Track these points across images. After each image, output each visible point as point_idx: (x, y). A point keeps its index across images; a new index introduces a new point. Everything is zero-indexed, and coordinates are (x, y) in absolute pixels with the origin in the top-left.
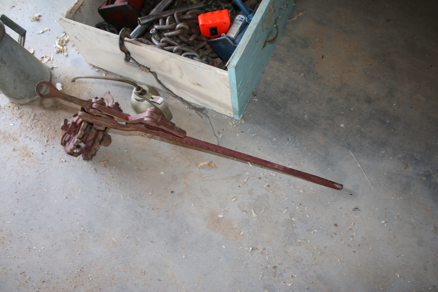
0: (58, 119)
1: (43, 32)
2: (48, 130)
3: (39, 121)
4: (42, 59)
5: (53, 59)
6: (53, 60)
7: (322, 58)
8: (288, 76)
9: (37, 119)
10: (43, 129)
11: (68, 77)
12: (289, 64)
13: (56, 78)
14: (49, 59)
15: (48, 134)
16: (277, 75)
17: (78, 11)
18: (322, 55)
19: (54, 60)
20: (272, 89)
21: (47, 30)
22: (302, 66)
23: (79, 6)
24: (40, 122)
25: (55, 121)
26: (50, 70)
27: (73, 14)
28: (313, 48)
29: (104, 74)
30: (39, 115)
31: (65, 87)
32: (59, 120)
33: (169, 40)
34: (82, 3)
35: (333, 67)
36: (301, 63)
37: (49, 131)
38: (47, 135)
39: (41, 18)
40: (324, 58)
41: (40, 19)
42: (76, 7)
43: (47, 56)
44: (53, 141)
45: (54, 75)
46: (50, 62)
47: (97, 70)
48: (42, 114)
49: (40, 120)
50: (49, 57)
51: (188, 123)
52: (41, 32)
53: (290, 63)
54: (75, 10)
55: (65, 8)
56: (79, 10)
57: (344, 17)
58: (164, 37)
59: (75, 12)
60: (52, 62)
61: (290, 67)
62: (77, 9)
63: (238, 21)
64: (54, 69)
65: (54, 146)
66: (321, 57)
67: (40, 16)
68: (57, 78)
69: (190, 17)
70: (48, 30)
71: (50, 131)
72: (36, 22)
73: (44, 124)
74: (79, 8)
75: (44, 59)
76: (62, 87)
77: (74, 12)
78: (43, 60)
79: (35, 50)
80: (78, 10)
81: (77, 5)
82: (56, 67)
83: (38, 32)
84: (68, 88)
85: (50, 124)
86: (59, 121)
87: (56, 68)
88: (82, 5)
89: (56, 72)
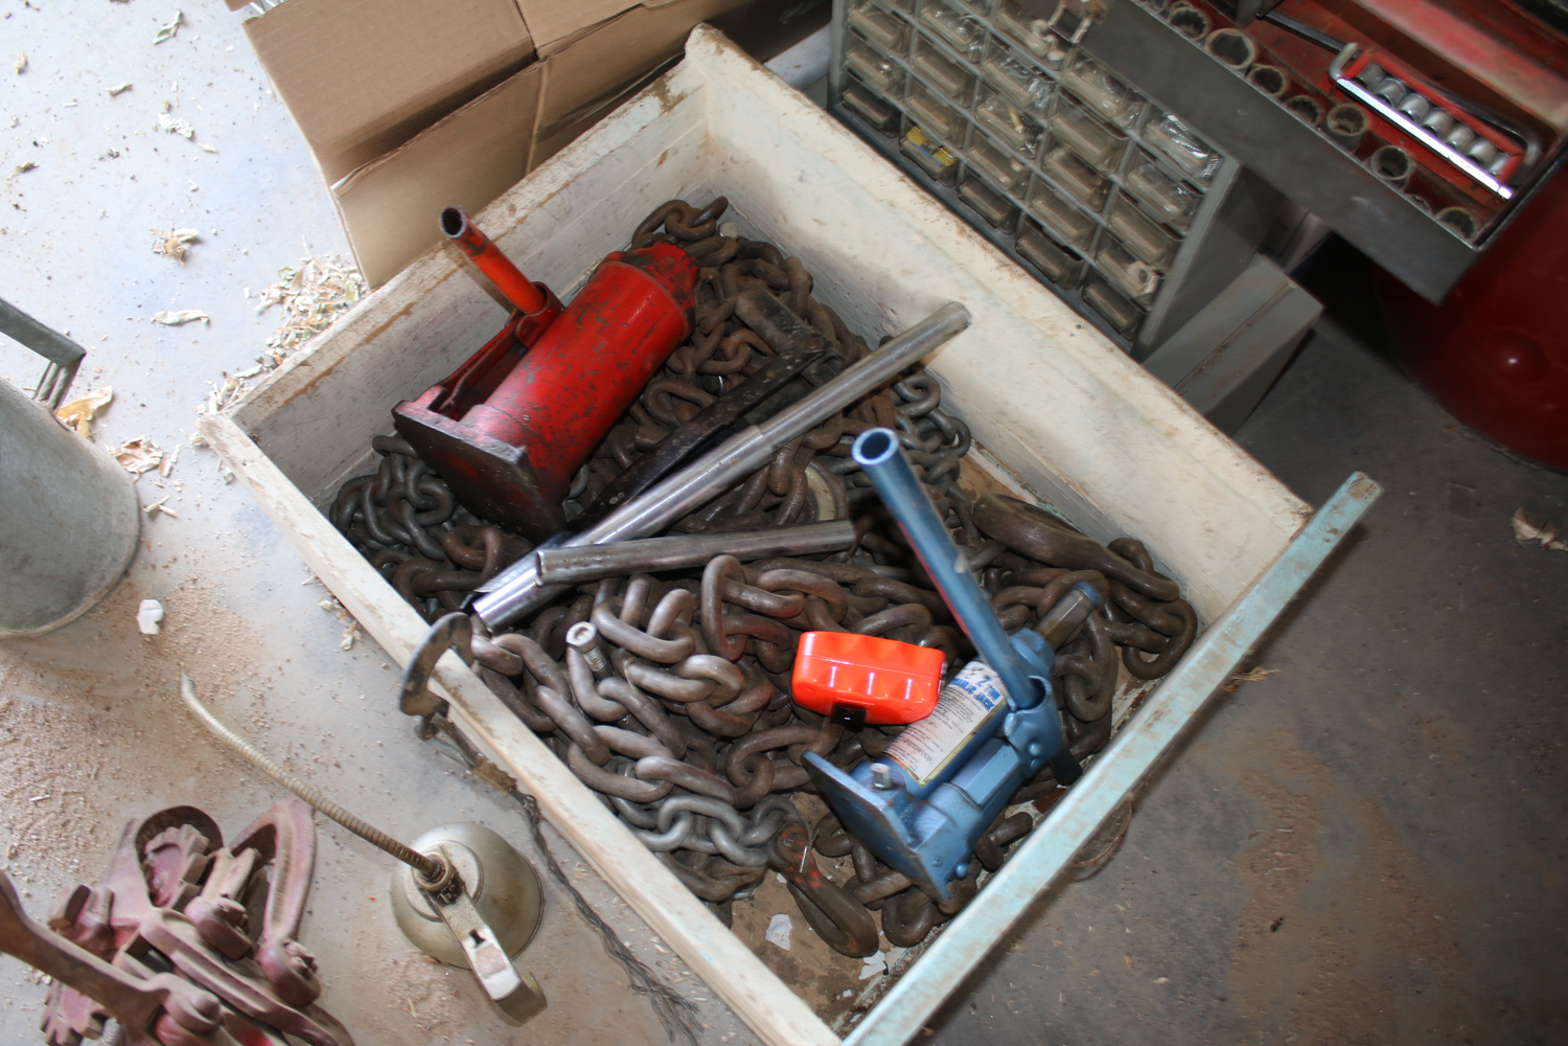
0: (95, 770)
1: (179, 324)
2: (36, 802)
3: (15, 740)
4: (129, 451)
5: (171, 469)
6: (169, 476)
7: (1274, 928)
8: (1097, 967)
9: (9, 730)
10: (18, 790)
11: (200, 584)
12: (1123, 904)
13: (154, 567)
14: (156, 462)
15: (30, 821)
16: (1056, 943)
17: (303, 396)
18: (1278, 916)
19: (174, 473)
20: (1010, 1003)
21: (198, 319)
22: (1173, 938)
23: (312, 379)
24: (19, 748)
25: (80, 773)
26: (145, 517)
27: (274, 407)
28: (1252, 866)
29: (349, 633)
30: (25, 715)
31: (171, 628)
32: (97, 776)
33: (635, 700)
34: (332, 363)
35: (1303, 994)
36: (1173, 921)
37: (36, 811)
38: (25, 825)
39: (196, 250)
40: (1281, 932)
41: (191, 254)
42: (299, 381)
43: (156, 446)
44: (38, 863)
45: (149, 547)
46: (154, 475)
47: (327, 603)
48: (40, 718)
49: (24, 737)
50: (160, 454)
51: (609, 1026)
52: (173, 317)
53: (1128, 904)
54: (290, 394)
55: (305, 244)
56: (310, 390)
57: (1431, 756)
58: (622, 677)
59: (287, 402)
60: (165, 480)
61: (1122, 923)
62: (301, 386)
63: (971, 696)
64: (162, 517)
65: (34, 892)
66: (1271, 923)
67: (194, 241)
68: (159, 566)
69: (768, 602)
70: (204, 320)
71: (42, 812)
72: (170, 263)
73: (31, 764)
74: (312, 384)
75: (137, 452)
76: (161, 624)
77: (280, 399)
78: (133, 456)
79: (121, 395)
80: (304, 391)
81: (305, 369)
82: (172, 512)
83: (158, 314)
84: (184, 639)
85: (53, 776)
86: (92, 777)
87: (171, 520)
88: (329, 372)
89: (163, 537)
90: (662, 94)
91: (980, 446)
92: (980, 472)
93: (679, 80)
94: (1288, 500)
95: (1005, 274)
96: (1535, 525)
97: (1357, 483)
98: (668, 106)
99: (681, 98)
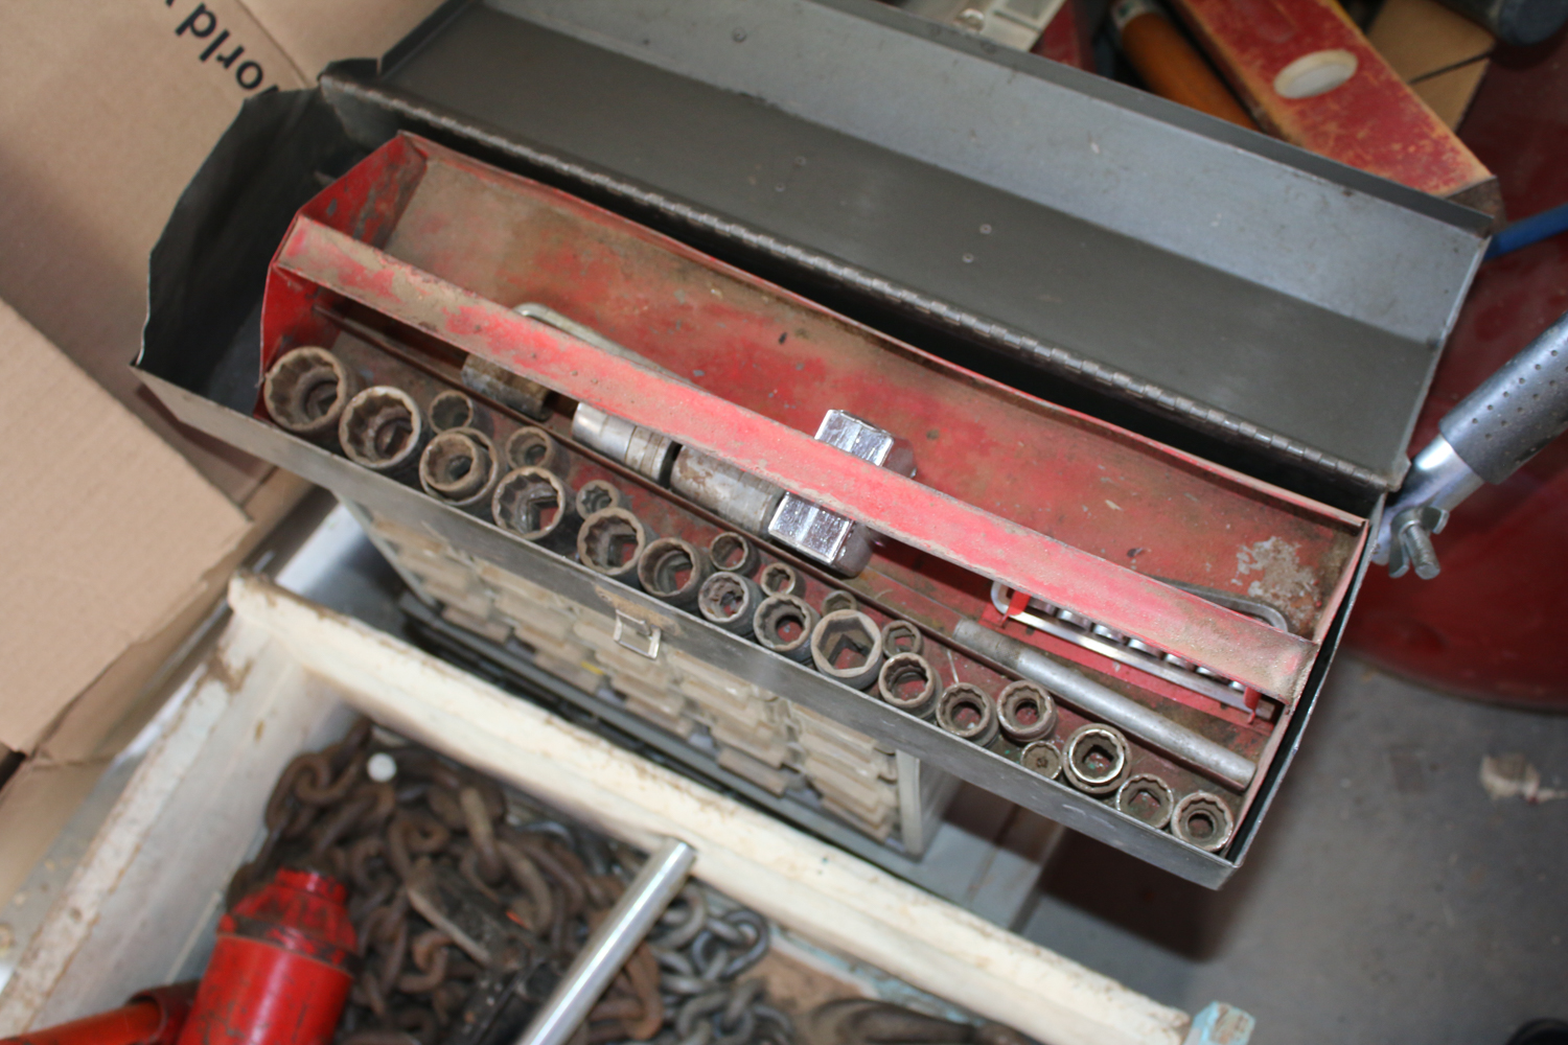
90: (218, 671)
91: (784, 929)
92: (792, 965)
93: (236, 649)
94: (1153, 1016)
95: (712, 816)
96: (1509, 776)
97: (1219, 1021)
98: (234, 685)
99: (248, 668)
